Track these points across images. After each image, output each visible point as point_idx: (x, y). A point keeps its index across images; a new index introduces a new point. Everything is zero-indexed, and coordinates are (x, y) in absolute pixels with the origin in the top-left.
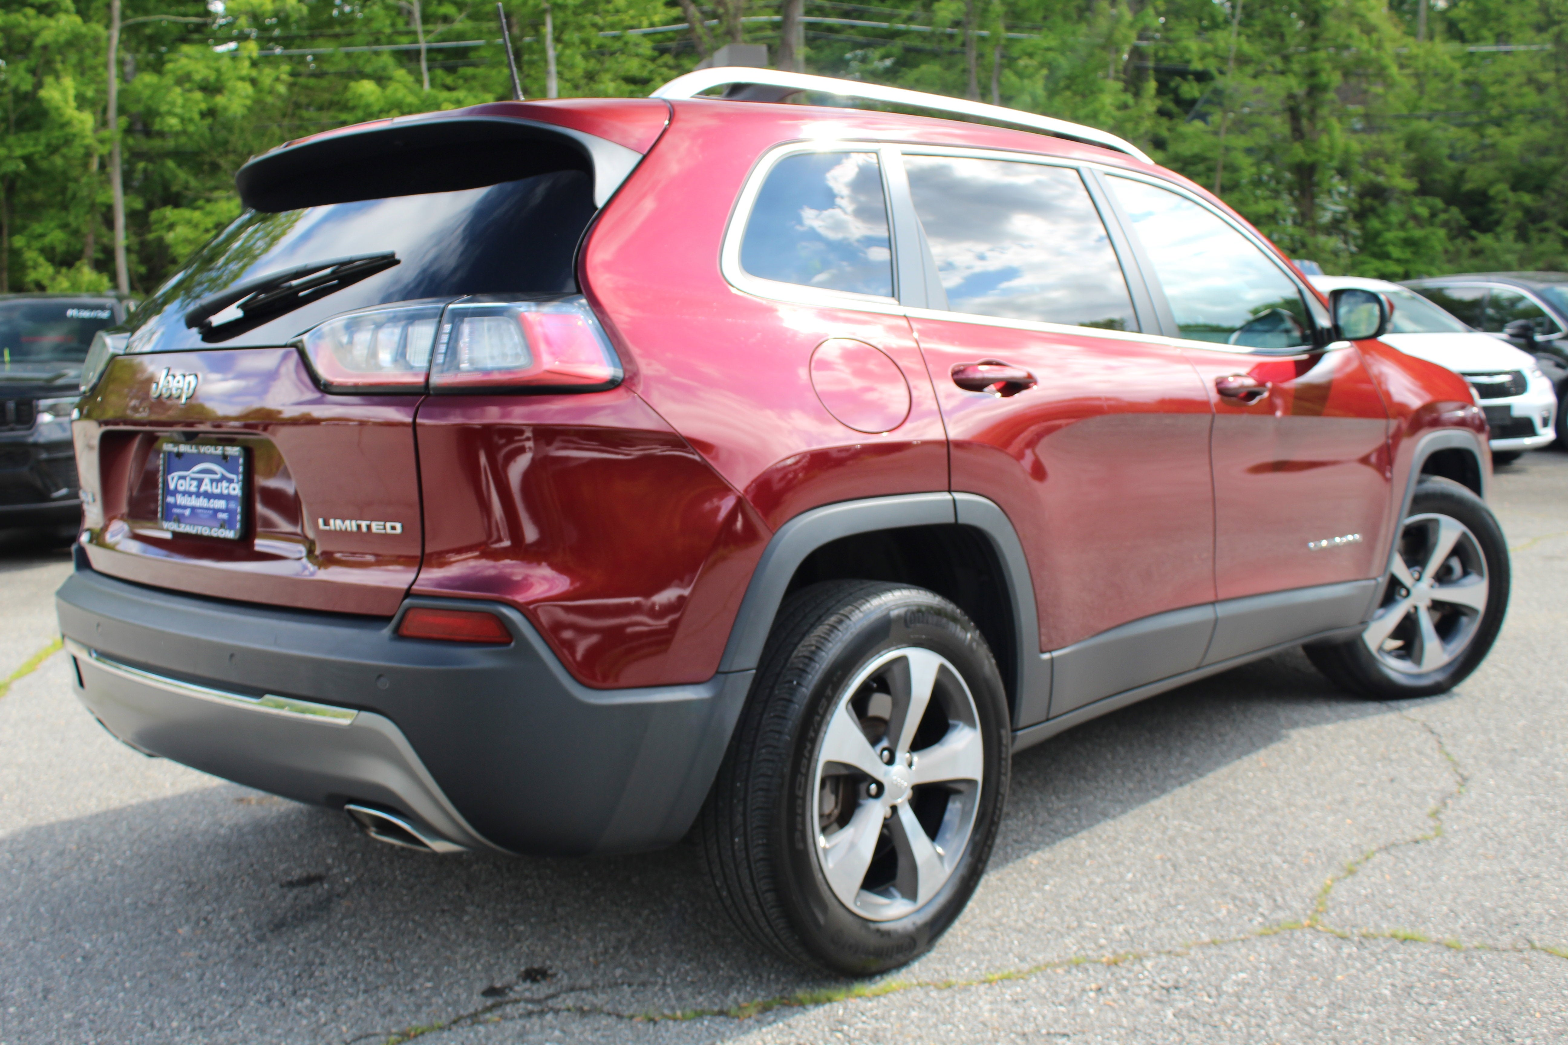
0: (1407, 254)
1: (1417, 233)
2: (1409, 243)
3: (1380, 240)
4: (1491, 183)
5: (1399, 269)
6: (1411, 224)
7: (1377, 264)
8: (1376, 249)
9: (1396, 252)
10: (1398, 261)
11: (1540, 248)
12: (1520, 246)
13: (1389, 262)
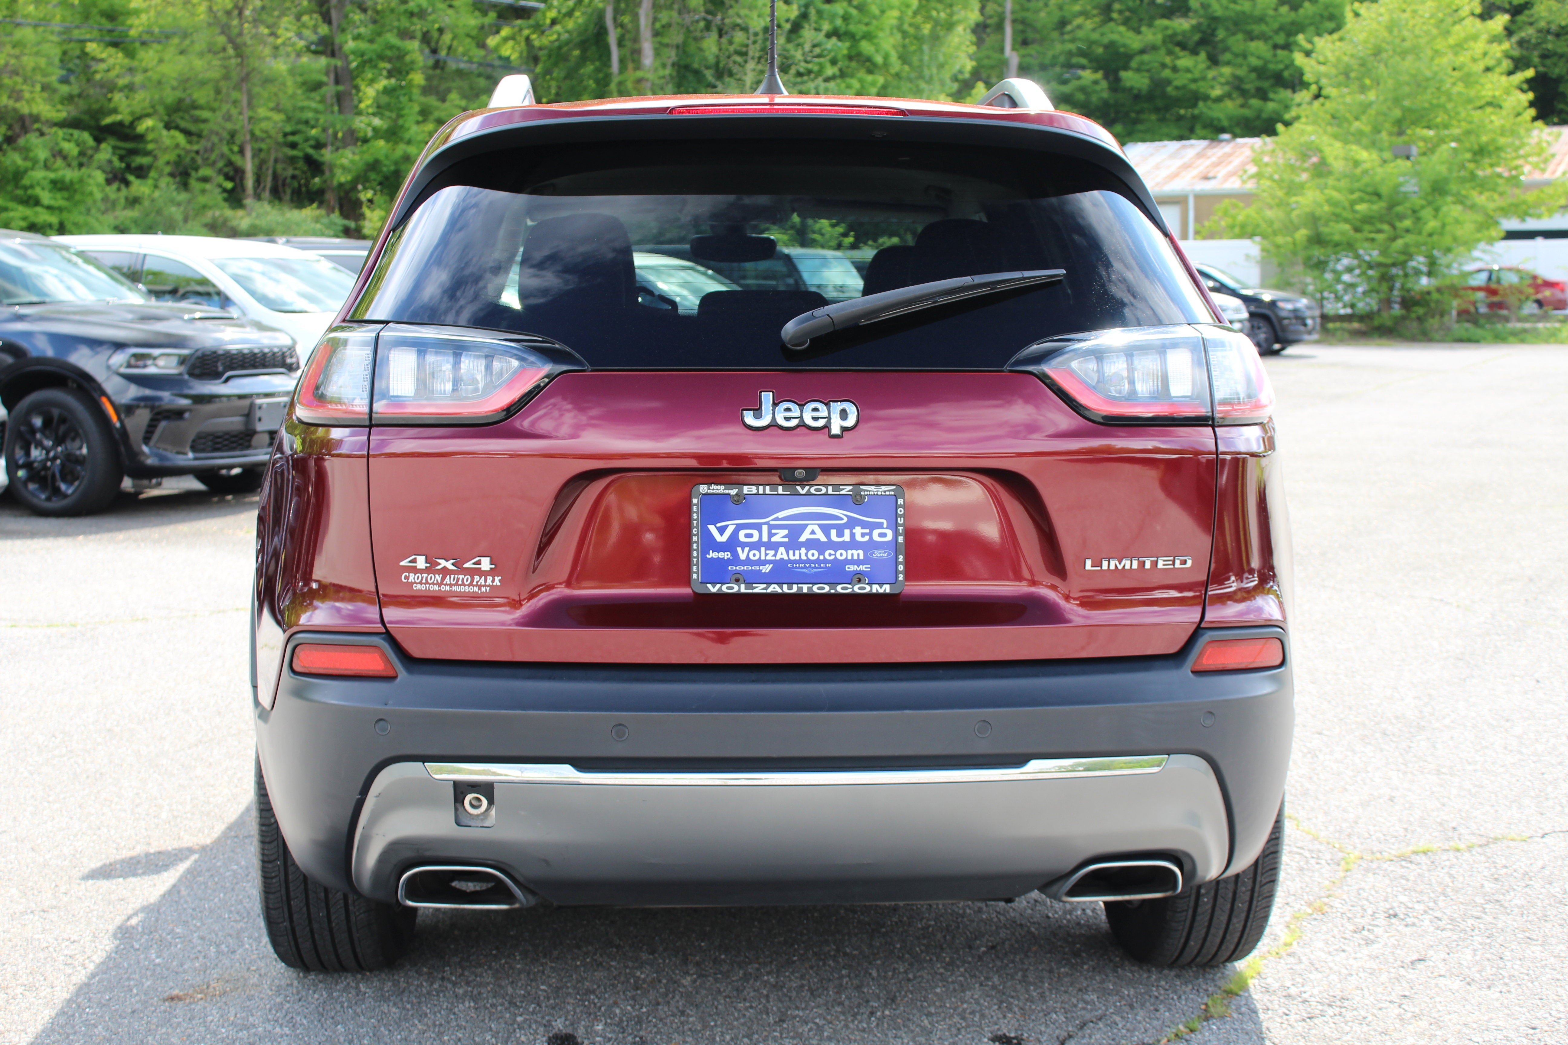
0: (59, 200)
1: (69, 175)
2: (57, 185)
3: (26, 181)
4: (140, 118)
5: (54, 220)
6: (59, 162)
7: (20, 211)
8: (20, 192)
9: (46, 197)
10: (49, 208)
11: (202, 200)
12: (183, 196)
13: (39, 209)
